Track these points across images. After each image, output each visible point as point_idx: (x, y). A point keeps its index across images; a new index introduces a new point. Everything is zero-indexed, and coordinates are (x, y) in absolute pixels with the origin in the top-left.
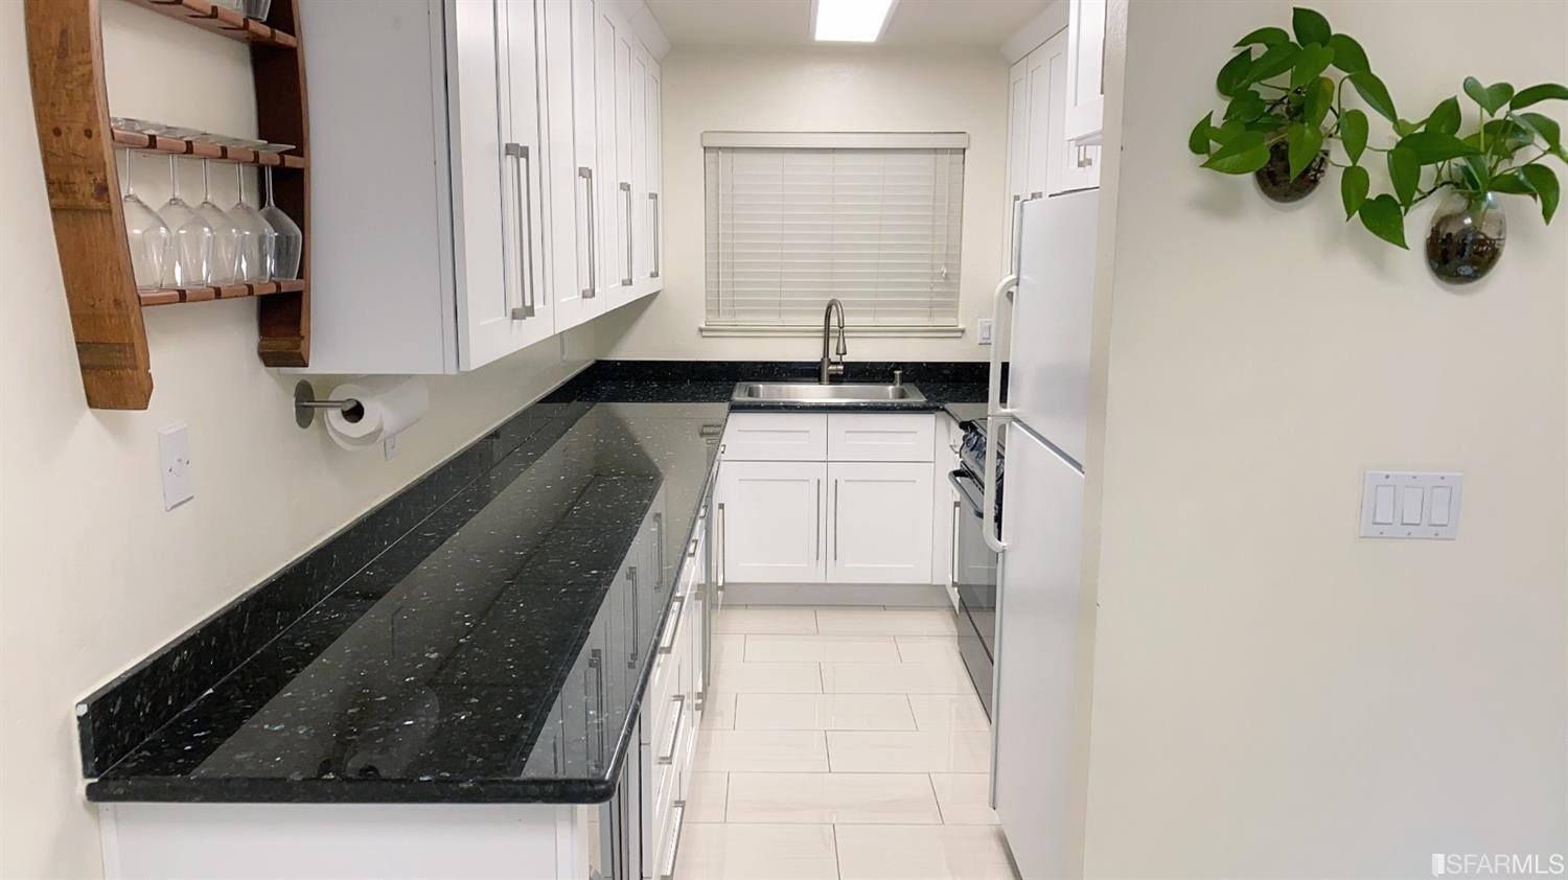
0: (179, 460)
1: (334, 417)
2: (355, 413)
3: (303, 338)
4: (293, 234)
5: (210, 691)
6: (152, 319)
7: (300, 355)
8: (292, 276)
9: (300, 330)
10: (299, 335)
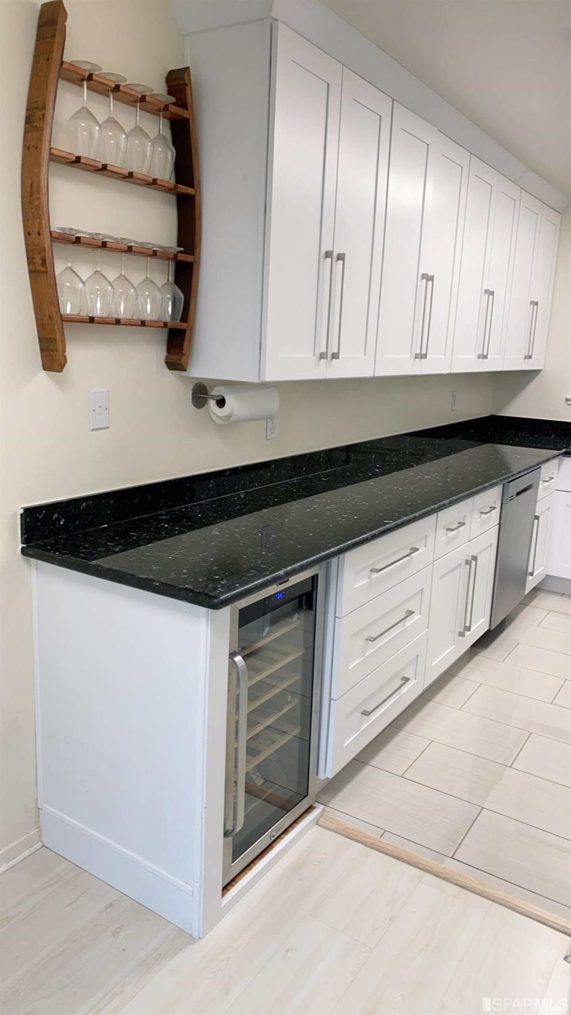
0: (100, 407)
1: (212, 403)
2: (221, 403)
3: (184, 355)
4: (178, 297)
5: (106, 526)
6: (69, 330)
7: (181, 363)
8: (177, 320)
9: (182, 350)
10: (182, 353)
